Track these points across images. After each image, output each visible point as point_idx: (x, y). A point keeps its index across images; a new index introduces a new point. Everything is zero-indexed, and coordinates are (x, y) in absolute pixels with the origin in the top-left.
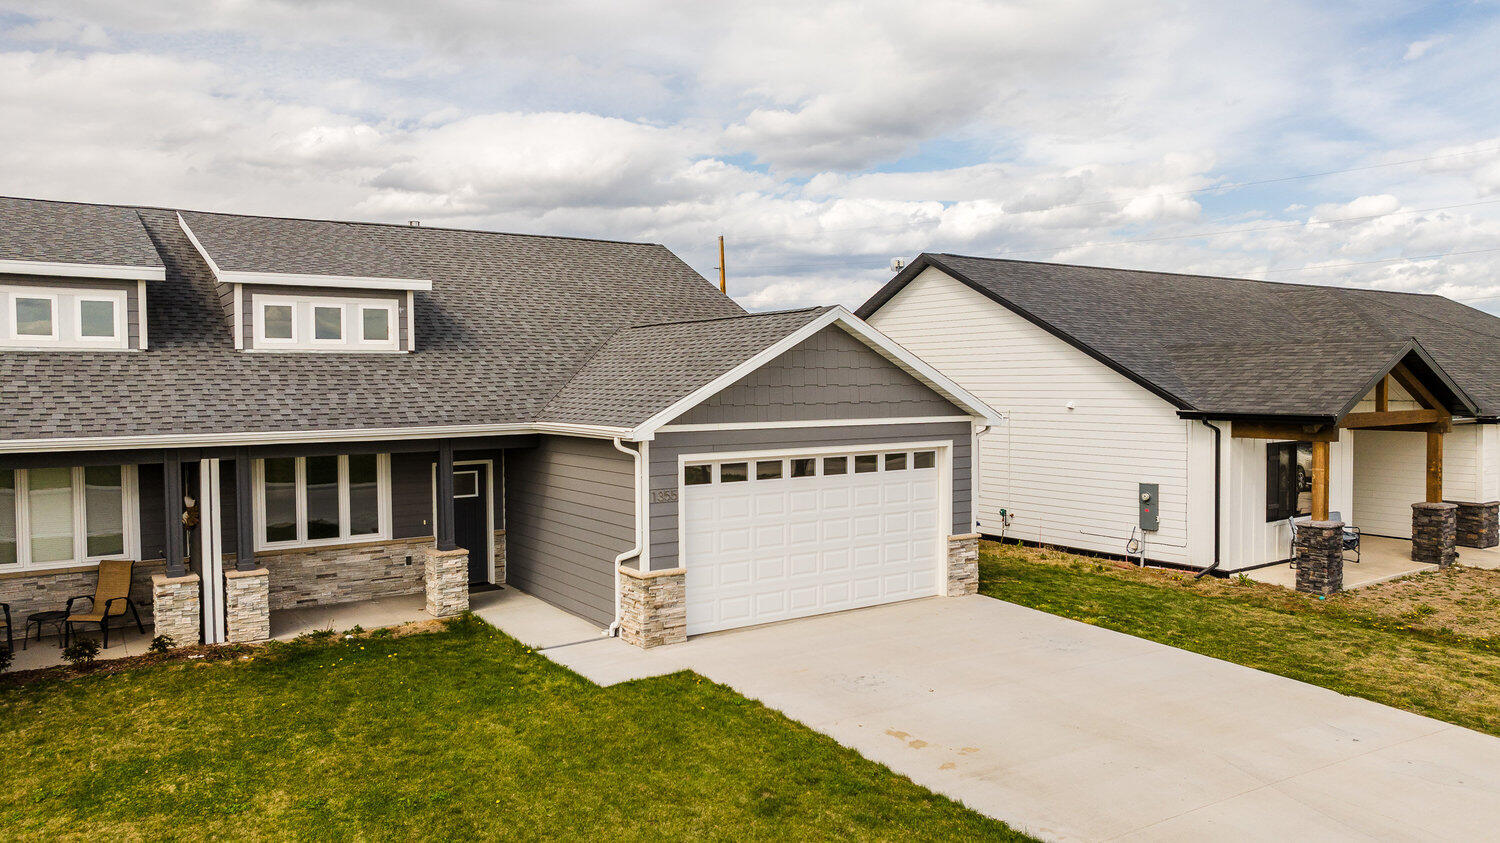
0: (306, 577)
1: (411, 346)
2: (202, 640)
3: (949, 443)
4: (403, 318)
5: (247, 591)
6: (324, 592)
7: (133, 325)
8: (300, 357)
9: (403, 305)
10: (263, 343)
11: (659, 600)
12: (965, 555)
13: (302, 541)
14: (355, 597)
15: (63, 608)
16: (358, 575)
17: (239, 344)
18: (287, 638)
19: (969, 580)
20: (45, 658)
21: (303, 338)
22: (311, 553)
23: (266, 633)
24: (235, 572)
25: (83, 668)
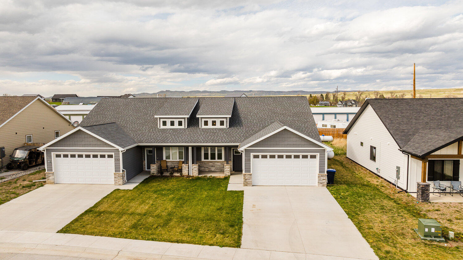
0: (210, 166)
1: (228, 127)
2: (189, 174)
3: (319, 154)
4: (227, 122)
5: (195, 168)
6: (213, 169)
7: (185, 124)
8: (209, 129)
9: (227, 120)
10: (204, 127)
11: (246, 178)
12: (322, 178)
13: (209, 160)
14: (218, 170)
15: (173, 167)
16: (218, 166)
17: (200, 127)
18: (200, 176)
19: (324, 184)
20: (168, 174)
21: (210, 126)
22: (211, 162)
23: (197, 175)
24: (193, 165)
25: (172, 176)
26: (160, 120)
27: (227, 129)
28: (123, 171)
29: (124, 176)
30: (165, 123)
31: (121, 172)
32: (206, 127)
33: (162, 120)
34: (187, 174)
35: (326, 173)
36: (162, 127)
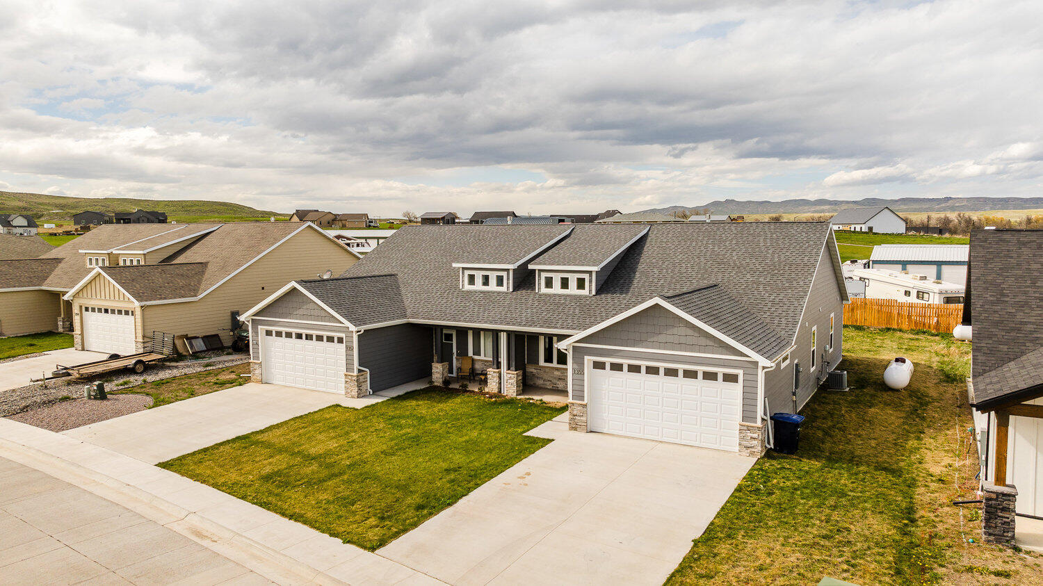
0: (555, 378)
1: (594, 293)
2: (500, 391)
3: (742, 372)
4: (591, 281)
6: (561, 385)
7: (509, 283)
8: (555, 295)
9: (591, 276)
10: (544, 290)
11: (575, 413)
12: (750, 434)
13: (555, 364)
17: (537, 291)
18: (519, 397)
19: (753, 450)
20: (456, 386)
21: (557, 289)
22: (557, 369)
23: (515, 394)
24: (509, 372)
25: (464, 390)
26: (463, 273)
27: (591, 297)
28: (360, 371)
29: (361, 380)
30: (472, 279)
31: (356, 373)
32: (549, 291)
33: (467, 273)
34: (496, 391)
35: (759, 424)
36: (468, 287)
